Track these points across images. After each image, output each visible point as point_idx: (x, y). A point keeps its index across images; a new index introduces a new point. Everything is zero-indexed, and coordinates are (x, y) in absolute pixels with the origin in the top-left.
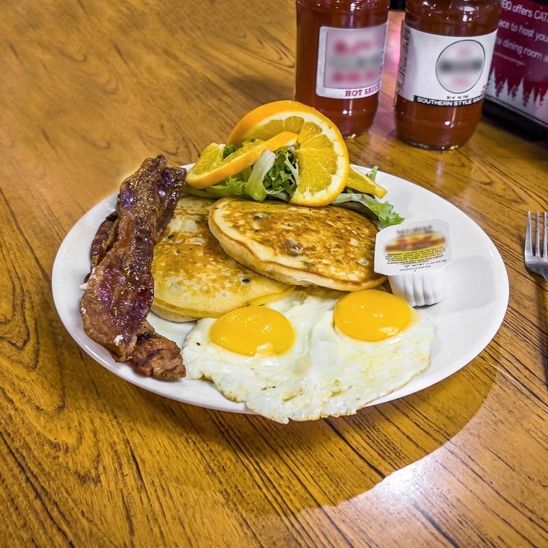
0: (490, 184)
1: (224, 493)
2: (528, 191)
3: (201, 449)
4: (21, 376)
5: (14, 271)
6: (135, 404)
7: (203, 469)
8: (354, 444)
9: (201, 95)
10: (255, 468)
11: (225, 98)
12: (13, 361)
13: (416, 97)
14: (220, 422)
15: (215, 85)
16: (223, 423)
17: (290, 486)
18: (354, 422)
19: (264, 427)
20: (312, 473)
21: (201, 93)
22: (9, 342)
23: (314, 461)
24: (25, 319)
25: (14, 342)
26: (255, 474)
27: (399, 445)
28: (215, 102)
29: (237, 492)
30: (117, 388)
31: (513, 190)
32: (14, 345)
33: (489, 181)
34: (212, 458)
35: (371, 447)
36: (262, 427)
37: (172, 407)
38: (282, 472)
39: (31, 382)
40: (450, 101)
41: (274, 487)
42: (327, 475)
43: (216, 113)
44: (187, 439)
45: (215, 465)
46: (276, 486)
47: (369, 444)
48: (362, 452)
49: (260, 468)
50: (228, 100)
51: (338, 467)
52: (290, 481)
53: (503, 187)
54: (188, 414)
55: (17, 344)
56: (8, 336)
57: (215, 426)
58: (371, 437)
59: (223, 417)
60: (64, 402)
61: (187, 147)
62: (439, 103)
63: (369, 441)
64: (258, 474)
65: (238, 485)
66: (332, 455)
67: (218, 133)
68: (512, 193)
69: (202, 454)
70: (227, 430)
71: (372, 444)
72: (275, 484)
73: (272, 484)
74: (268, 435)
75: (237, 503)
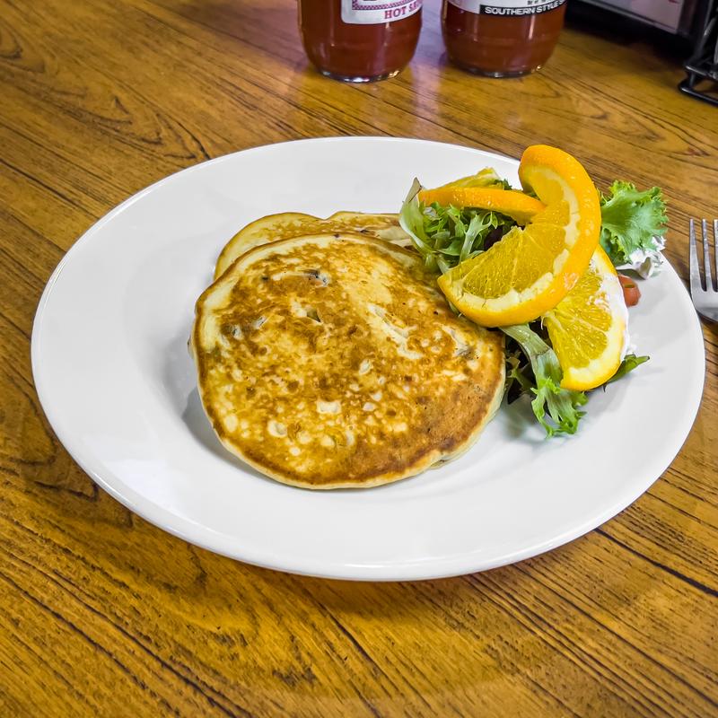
0: (604, 117)
1: (490, 651)
2: (656, 120)
4: (118, 543)
5: (18, 376)
7: (444, 624)
8: (620, 538)
9: (146, 39)
10: (511, 605)
11: (184, 40)
12: (92, 521)
13: (483, 8)
15: (160, 21)
17: (569, 618)
20: (587, 593)
21: (147, 36)
22: (71, 492)
23: (581, 575)
25: (79, 490)
26: (515, 612)
27: (675, 526)
28: (174, 48)
29: (506, 646)
31: (637, 122)
32: (80, 494)
33: (600, 113)
34: (448, 603)
35: (643, 537)
38: (548, 601)
39: (136, 547)
40: (531, 8)
41: (550, 626)
42: (607, 590)
43: (185, 67)
45: (457, 613)
46: (552, 624)
47: (638, 533)
48: (635, 546)
49: (518, 602)
50: (193, 43)
51: (615, 575)
52: (565, 612)
53: (623, 119)
55: (85, 493)
56: (63, 482)
58: (637, 523)
60: (201, 568)
61: (170, 128)
62: (517, 12)
63: (636, 529)
64: (520, 612)
65: (502, 635)
66: (601, 561)
67: (203, 98)
68: (637, 126)
69: (431, 600)
71: (642, 532)
72: (548, 621)
73: (545, 622)
75: (514, 662)
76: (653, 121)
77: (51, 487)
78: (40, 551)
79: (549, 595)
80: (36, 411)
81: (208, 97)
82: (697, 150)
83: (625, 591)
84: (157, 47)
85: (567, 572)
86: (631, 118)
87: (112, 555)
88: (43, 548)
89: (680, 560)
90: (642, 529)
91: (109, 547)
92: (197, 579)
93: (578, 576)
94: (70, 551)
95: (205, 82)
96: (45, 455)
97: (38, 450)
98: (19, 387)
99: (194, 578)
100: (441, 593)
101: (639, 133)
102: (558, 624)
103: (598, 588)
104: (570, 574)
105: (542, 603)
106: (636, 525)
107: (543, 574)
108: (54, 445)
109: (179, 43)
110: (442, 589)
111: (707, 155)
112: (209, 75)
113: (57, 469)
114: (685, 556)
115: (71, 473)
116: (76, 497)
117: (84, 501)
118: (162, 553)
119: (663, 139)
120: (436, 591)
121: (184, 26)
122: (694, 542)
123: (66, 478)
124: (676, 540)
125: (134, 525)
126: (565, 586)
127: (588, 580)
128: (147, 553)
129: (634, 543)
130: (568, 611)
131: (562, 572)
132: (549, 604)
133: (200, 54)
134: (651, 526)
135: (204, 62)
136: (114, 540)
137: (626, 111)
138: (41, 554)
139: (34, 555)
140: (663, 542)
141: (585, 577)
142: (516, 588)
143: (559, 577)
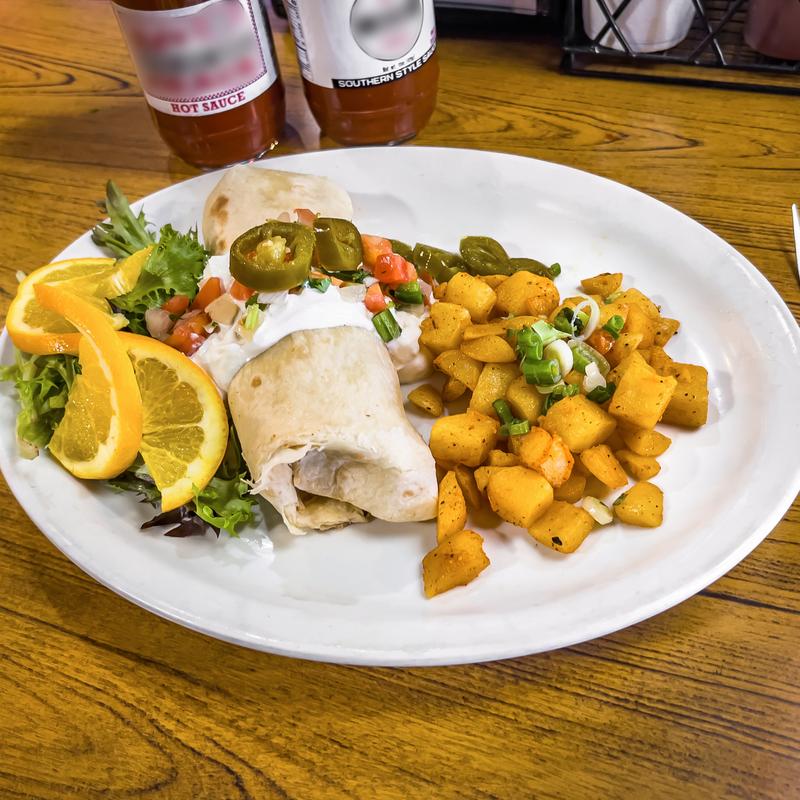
0: (510, 127)
1: (732, 789)
2: (560, 114)
3: (639, 754)
6: (494, 759)
7: (674, 780)
8: (780, 603)
10: (724, 727)
14: (617, 698)
16: (621, 696)
17: (784, 716)
18: (748, 574)
19: (669, 663)
20: (783, 679)
23: (768, 662)
24: (193, 750)
26: (732, 734)
29: (742, 776)
30: (443, 754)
31: (544, 122)
33: (504, 124)
34: (666, 754)
36: (667, 665)
37: (539, 725)
38: (756, 706)
41: (772, 734)
44: (609, 755)
45: (680, 761)
46: (771, 730)
47: (792, 590)
49: (729, 721)
52: (776, 710)
53: (528, 123)
54: (570, 719)
57: (617, 709)
58: (786, 579)
59: (612, 689)
63: (788, 586)
64: (737, 731)
65: (735, 766)
66: (777, 638)
68: (546, 127)
69: (649, 760)
70: (636, 702)
72: (766, 728)
73: (764, 731)
74: (686, 670)
75: (761, 791)
76: (556, 115)
79: (751, 699)
80: (123, 719)
82: (615, 135)
85: (754, 665)
86: (535, 119)
90: (793, 583)
93: (765, 664)
96: (163, 771)
97: (151, 768)
98: (86, 698)
100: (653, 746)
101: (551, 134)
102: (777, 728)
103: (790, 669)
104: (759, 666)
105: (751, 710)
106: (786, 582)
107: (734, 678)
108: (165, 753)
110: (652, 742)
111: (626, 136)
113: (185, 781)
115: (203, 780)
119: (577, 132)
120: (647, 747)
123: (202, 789)
126: (760, 681)
127: (777, 664)
129: (794, 603)
130: (777, 707)
131: (750, 667)
132: (757, 709)
137: (526, 113)
141: (773, 662)
142: (718, 706)
143: (750, 674)
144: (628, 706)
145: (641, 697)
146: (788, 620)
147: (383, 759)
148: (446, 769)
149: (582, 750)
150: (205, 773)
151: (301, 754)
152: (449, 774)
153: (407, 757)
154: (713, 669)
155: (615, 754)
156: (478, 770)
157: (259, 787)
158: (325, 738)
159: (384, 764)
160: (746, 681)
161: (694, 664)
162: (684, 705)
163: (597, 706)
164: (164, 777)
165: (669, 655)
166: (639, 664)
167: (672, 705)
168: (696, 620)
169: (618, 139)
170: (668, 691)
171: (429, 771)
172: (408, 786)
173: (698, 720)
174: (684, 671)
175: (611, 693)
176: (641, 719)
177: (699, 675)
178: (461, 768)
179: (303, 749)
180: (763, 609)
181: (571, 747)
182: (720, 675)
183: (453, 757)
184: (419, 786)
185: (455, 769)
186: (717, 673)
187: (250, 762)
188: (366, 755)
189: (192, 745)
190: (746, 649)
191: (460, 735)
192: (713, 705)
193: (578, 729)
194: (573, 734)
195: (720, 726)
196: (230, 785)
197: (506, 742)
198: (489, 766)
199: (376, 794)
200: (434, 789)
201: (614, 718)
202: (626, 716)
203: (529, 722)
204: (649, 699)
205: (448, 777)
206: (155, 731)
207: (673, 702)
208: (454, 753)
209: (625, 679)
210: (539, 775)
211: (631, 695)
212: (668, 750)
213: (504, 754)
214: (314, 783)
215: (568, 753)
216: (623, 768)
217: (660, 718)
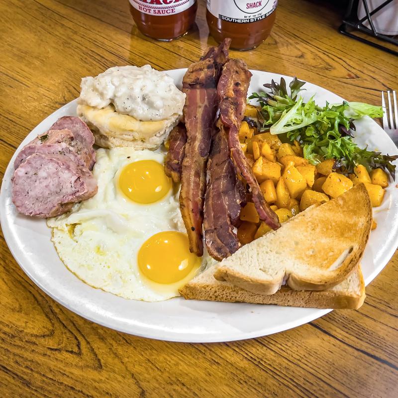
77: (56, 350)
78: (59, 390)
79: (310, 376)
80: (38, 302)
81: (87, 66)
82: (353, 75)
83: (345, 368)
84: (51, 30)
85: (317, 361)
86: (316, 55)
87: (95, 387)
88: (60, 388)
89: (368, 345)
90: (349, 329)
91: (93, 382)
92: (141, 395)
93: (322, 362)
94: (74, 389)
95: (82, 54)
96: (48, 330)
97: (44, 327)
98: (25, 287)
99: (139, 395)
100: (259, 384)
101: (321, 66)
102: (316, 392)
103: (332, 368)
104: (319, 362)
105: (307, 381)
106: (346, 328)
107: (306, 364)
109: (63, 25)
110: (260, 382)
111: (358, 77)
112: (84, 49)
114: (370, 343)
116: (70, 354)
117: (75, 356)
118: (120, 382)
119: (334, 69)
120: (256, 383)
121: (63, 10)
122: (374, 333)
123: (62, 343)
124: (365, 334)
125: (103, 367)
126: (317, 369)
127: (327, 364)
128: (113, 383)
129: (346, 339)
130: (320, 383)
131: (315, 362)
132: (310, 381)
133: (75, 33)
134: (353, 328)
135: (80, 39)
136: (94, 378)
137: (313, 50)
138: (60, 392)
139: (56, 393)
140: (360, 336)
141: (325, 363)
142: (294, 375)
143: (313, 365)
144: (255, 362)
145: (262, 360)
146: (340, 346)
147: (143, 353)
148: (167, 366)
149: (228, 376)
150: (66, 336)
151: (109, 340)
152: (168, 368)
153: (153, 355)
154: (298, 357)
155: (242, 382)
156: (181, 370)
157: (87, 349)
158: (121, 336)
159: (142, 355)
160: (310, 367)
161: (291, 353)
162: (279, 370)
163: (241, 358)
164: (48, 333)
165: (281, 345)
166: (267, 345)
167: (274, 368)
168: (299, 333)
169: (354, 78)
170: (275, 361)
171: (160, 364)
172: (149, 369)
173: (283, 378)
174: (285, 354)
175: (250, 354)
176: (258, 370)
177: (291, 358)
178: (174, 368)
179: (110, 338)
180: (331, 337)
181: (224, 373)
182: (300, 361)
183: (172, 362)
184: (153, 370)
185: (171, 367)
186: (299, 360)
187: (86, 337)
188: (136, 349)
189: (64, 322)
190: (316, 353)
191: (179, 353)
192: (292, 373)
193: (230, 366)
194: (227, 367)
195: (292, 384)
196: (75, 345)
197: (197, 361)
198: (186, 370)
199: (134, 367)
200: (160, 373)
201: (247, 366)
202: (252, 366)
203: (210, 356)
204: (265, 362)
205: (167, 369)
206: (50, 311)
207: (275, 367)
208: (173, 360)
209: (258, 350)
210: (206, 381)
211: (258, 358)
212: (265, 387)
213: (194, 366)
214: (110, 354)
215: (222, 375)
216: (243, 389)
217: (267, 372)
